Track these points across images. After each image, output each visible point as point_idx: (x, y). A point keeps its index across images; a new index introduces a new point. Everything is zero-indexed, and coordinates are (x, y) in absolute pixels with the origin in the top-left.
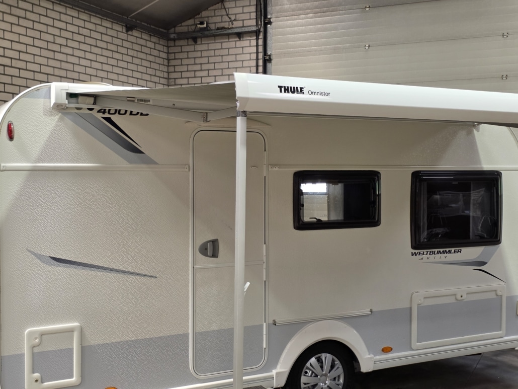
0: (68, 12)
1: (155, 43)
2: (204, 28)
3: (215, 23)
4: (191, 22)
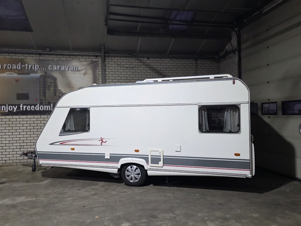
0: (167, 60)
1: (211, 62)
2: (225, 53)
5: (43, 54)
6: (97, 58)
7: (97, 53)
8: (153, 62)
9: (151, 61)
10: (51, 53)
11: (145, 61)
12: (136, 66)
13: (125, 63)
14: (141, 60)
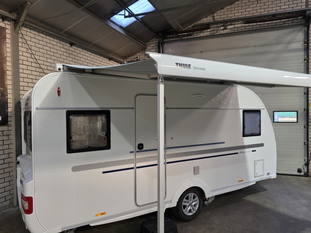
2: (138, 59)
3: (142, 58)
4: (133, 57)
6: (3, 21)
8: (76, 51)
9: (73, 50)
11: (67, 48)
12: (59, 52)
13: (45, 44)
14: (63, 45)
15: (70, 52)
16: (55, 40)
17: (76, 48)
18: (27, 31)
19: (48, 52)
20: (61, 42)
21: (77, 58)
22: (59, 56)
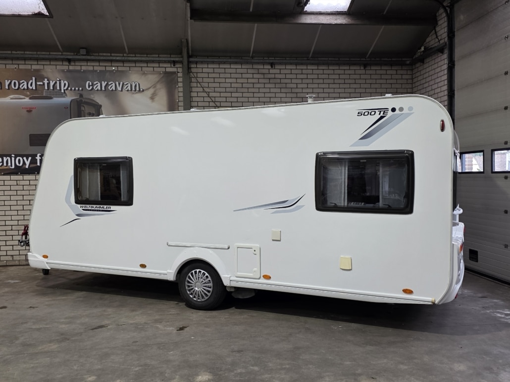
0: (309, 68)
1: (396, 70)
5: (75, 60)
6: (174, 65)
7: (174, 56)
8: (282, 71)
9: (278, 71)
10: (89, 57)
11: (267, 71)
12: (250, 81)
13: (229, 76)
14: (258, 69)
15: (273, 76)
16: (243, 67)
17: (283, 67)
18: (202, 68)
19: (233, 85)
20: (255, 66)
21: (283, 81)
22: (251, 85)
